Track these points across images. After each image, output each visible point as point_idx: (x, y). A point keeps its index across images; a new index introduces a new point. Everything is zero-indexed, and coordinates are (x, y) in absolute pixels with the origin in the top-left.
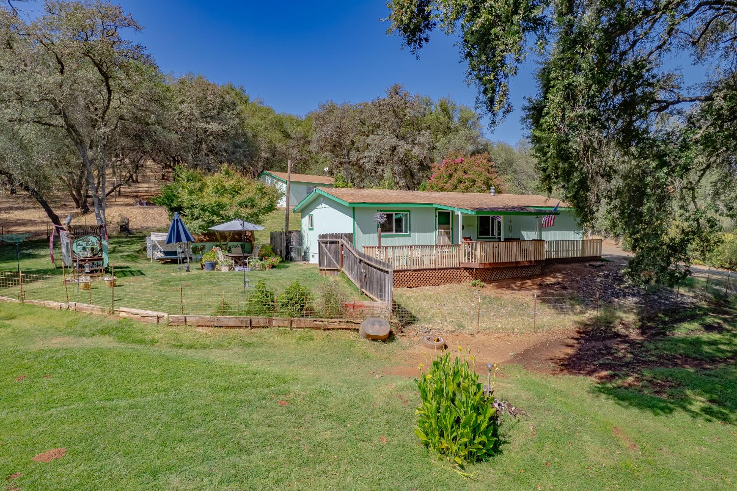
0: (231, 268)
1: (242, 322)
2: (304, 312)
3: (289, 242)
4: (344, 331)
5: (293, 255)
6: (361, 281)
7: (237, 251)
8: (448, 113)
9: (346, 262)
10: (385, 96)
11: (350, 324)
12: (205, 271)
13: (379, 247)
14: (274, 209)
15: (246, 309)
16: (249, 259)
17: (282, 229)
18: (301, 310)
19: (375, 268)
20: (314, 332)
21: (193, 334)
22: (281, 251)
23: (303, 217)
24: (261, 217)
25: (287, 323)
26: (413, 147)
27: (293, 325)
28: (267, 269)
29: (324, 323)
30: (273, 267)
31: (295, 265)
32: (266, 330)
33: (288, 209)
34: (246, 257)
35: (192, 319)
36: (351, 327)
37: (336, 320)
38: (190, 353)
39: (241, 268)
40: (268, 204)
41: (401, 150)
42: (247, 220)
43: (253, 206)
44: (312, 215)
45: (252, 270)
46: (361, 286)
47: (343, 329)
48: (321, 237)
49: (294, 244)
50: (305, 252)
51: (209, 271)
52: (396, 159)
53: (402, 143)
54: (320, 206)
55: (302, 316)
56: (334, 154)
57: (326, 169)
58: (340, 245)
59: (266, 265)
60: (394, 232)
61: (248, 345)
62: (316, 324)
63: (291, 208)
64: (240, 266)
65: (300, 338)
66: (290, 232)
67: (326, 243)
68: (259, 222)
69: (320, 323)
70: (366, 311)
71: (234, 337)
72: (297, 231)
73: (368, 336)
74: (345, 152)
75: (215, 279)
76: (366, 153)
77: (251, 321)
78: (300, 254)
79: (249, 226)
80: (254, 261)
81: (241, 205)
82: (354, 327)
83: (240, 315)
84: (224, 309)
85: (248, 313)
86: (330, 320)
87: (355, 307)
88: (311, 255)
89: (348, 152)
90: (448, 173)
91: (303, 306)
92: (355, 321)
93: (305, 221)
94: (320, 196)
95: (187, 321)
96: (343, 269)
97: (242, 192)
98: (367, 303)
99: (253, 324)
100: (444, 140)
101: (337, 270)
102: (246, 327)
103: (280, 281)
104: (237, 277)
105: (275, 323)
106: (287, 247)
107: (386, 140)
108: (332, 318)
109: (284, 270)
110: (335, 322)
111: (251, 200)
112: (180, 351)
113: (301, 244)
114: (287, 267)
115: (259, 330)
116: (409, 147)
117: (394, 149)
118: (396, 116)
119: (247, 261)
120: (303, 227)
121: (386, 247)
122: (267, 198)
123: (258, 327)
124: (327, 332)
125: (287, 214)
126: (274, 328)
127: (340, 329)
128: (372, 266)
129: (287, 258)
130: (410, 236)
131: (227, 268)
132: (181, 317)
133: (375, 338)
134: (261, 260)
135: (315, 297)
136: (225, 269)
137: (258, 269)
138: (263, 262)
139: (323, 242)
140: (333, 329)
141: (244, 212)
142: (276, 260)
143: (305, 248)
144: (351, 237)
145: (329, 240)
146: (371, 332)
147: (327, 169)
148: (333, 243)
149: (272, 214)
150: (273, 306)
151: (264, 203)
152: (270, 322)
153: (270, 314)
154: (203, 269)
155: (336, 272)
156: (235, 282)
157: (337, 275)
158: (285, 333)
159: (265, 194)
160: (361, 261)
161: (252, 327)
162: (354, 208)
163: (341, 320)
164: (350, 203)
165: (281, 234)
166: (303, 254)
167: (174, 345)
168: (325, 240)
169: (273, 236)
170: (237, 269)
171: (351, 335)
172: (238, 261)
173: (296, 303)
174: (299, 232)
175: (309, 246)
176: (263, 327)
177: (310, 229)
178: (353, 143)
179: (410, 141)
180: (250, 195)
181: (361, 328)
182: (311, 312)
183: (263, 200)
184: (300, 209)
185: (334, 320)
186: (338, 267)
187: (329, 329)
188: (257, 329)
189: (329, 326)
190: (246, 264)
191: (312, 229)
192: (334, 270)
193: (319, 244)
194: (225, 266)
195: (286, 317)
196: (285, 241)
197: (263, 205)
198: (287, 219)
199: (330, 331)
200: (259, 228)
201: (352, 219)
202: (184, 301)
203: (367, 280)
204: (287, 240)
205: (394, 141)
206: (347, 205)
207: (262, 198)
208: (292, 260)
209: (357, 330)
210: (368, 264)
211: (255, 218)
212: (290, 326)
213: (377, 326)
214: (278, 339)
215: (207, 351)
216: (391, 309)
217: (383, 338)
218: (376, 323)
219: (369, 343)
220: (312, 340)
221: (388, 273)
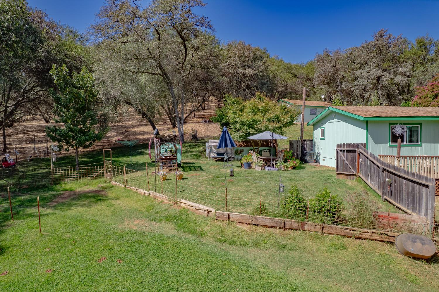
0: (263, 168)
1: (276, 223)
2: (335, 220)
3: (303, 148)
4: (376, 242)
5: (307, 158)
6: (384, 189)
7: (266, 155)
8: (426, 48)
9: (362, 167)
10: (372, 40)
11: (384, 236)
12: (243, 169)
13: (398, 157)
14: (293, 124)
15: (281, 212)
16: (276, 161)
17: (298, 138)
18: (334, 217)
19: (405, 179)
20: (346, 240)
21: (235, 229)
22: (297, 155)
23: (314, 130)
24: (284, 129)
25: (318, 228)
26: (395, 76)
27: (324, 231)
28: (290, 169)
29: (356, 232)
30: (294, 168)
31: (308, 166)
32: (299, 233)
33: (303, 123)
34: (273, 160)
35: (235, 217)
36: (385, 240)
37: (369, 231)
38: (232, 250)
39: (269, 168)
40: (289, 120)
41: (385, 79)
42: (274, 131)
43: (279, 122)
44: (324, 128)
45: (278, 170)
46: (384, 194)
47: (376, 240)
48: (339, 146)
49: (307, 149)
50: (317, 156)
51: (246, 170)
52: (380, 85)
53: (386, 73)
54: (332, 121)
55: (334, 223)
56: (330, 86)
57: (323, 97)
58: (357, 154)
59: (289, 166)
60: (405, 142)
61: (283, 247)
62: (347, 233)
63: (305, 123)
64: (269, 166)
65: (332, 245)
66: (304, 141)
67: (344, 151)
68: (282, 133)
69: (352, 231)
70: (401, 224)
71: (270, 237)
72: (309, 140)
73: (408, 254)
74: (338, 83)
75: (251, 176)
76: (356, 83)
77: (284, 223)
78: (312, 157)
79: (276, 136)
80: (280, 163)
81: (270, 120)
82: (388, 240)
83: (275, 216)
84: (261, 210)
85: (282, 215)
86: (362, 230)
87: (390, 219)
88: (321, 159)
89: (341, 83)
90: (434, 93)
91: (334, 214)
92: (389, 234)
93: (317, 133)
94: (332, 112)
95: (230, 217)
96: (359, 174)
97: (270, 111)
98: (401, 215)
99: (287, 226)
100: (422, 69)
101: (354, 175)
102: (280, 228)
103: (304, 182)
104: (268, 176)
105: (307, 227)
106: (302, 152)
107: (372, 73)
108: (364, 228)
109: (302, 170)
110: (367, 232)
111: (277, 117)
112: (224, 246)
113: (312, 150)
114: (304, 168)
115: (292, 232)
116: (392, 76)
117: (378, 78)
118: (380, 53)
119: (274, 163)
120: (315, 137)
121: (406, 157)
122: (289, 115)
123: (291, 229)
124: (359, 241)
125: (302, 127)
126: (306, 232)
127: (373, 240)
128: (400, 176)
129: (303, 160)
130: (421, 146)
131: (260, 168)
132: (226, 213)
133: (416, 256)
134: (285, 162)
135: (346, 206)
136: (258, 169)
137: (283, 169)
138: (286, 164)
139: (341, 151)
140: (365, 239)
141: (272, 126)
142: (296, 162)
143: (317, 153)
144: (365, 145)
145: (346, 149)
146: (412, 250)
147: (324, 96)
148: (350, 151)
149: (292, 127)
150: (305, 211)
151: (287, 119)
152: (303, 225)
153: (302, 219)
154: (242, 167)
155: (352, 177)
156: (267, 181)
157: (353, 179)
158: (316, 237)
159: (287, 113)
160: (384, 170)
161: (285, 228)
162: (367, 122)
163: (374, 231)
164: (365, 117)
165: (298, 142)
166: (315, 157)
167: (219, 239)
168: (342, 149)
169: (291, 143)
170: (267, 168)
171: (386, 248)
172: (268, 162)
173: (328, 211)
174: (312, 141)
175: (320, 151)
176: (296, 230)
177: (321, 139)
178: (344, 77)
179: (392, 71)
180: (276, 113)
181: (397, 241)
182: (343, 220)
183: (286, 117)
184: (312, 124)
185: (366, 230)
186: (355, 173)
187: (360, 238)
188: (290, 231)
189: (360, 236)
190: (273, 165)
191: (324, 139)
192: (350, 175)
193: (337, 152)
194: (259, 166)
195: (318, 222)
196: (300, 148)
197: (286, 121)
198: (302, 131)
199: (361, 240)
200: (284, 138)
201: (365, 131)
202: (228, 197)
203: (393, 189)
204: (302, 147)
205: (379, 72)
206: (362, 119)
207: (286, 115)
208: (306, 162)
209: (392, 243)
210: (395, 174)
211: (279, 130)
212: (321, 231)
213: (419, 244)
214: (310, 244)
215: (246, 249)
216: (431, 225)
217: (426, 258)
218: (418, 240)
219: (409, 261)
220: (345, 248)
221: (427, 187)
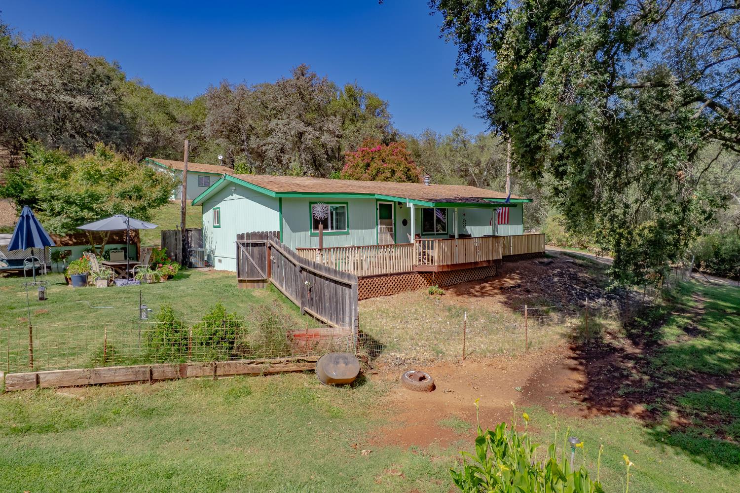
0: (111, 282)
1: (137, 373)
2: (234, 351)
3: (186, 243)
4: (293, 374)
5: (193, 260)
6: (303, 296)
7: (118, 258)
8: (356, 99)
9: (274, 268)
10: (291, 78)
11: (302, 364)
12: (71, 287)
13: (320, 250)
14: (167, 202)
15: (144, 354)
16: (136, 268)
17: (177, 226)
18: (231, 348)
19: (327, 279)
20: (251, 380)
21: (52, 402)
22: (176, 255)
23: (204, 212)
24: (151, 211)
25: (208, 370)
26: (322, 134)
27: (218, 373)
28: (162, 280)
29: (264, 365)
30: (170, 277)
31: (196, 273)
32: (176, 383)
33: (185, 202)
34: (132, 266)
35: (49, 377)
36: (303, 368)
37: (282, 360)
38: (46, 442)
39: (125, 281)
40: (160, 195)
41: (309, 137)
42: (131, 215)
43: (140, 198)
44: (219, 208)
45: (141, 283)
46: (303, 304)
47: (292, 372)
48: (240, 237)
49: (193, 245)
50: (209, 256)
51: (77, 288)
52: (303, 146)
53: (310, 129)
54: (229, 198)
55: (232, 357)
56: (230, 141)
57: (220, 157)
58: (266, 248)
59: (161, 275)
60: (330, 229)
61: (149, 413)
62: (253, 369)
63: (189, 201)
64: (124, 278)
65: (230, 393)
66: (187, 231)
67: (248, 245)
68: (148, 219)
69: (259, 365)
70: (322, 342)
71: (125, 401)
72: (196, 229)
73: (330, 381)
74: (244, 137)
75: (87, 299)
76: (269, 139)
77: (151, 372)
78: (202, 258)
79: (136, 224)
80: (144, 271)
81: (124, 195)
82: (308, 368)
83: (135, 363)
84: (107, 356)
85: (147, 359)
86: (273, 360)
87: (308, 337)
88: (216, 260)
89: (248, 138)
90: (365, 163)
91: (232, 343)
92: (309, 359)
93: (208, 218)
94: (231, 184)
95: (41, 380)
96: (271, 279)
97: (124, 179)
98: (323, 331)
99: (155, 376)
100: (352, 128)
101: (263, 281)
102: (144, 382)
103: (185, 299)
104: (121, 295)
105: (189, 372)
106: (184, 250)
107: (291, 126)
108: (276, 357)
109: (184, 281)
110: (280, 363)
111: (138, 189)
112: (26, 439)
113: (202, 245)
114: (188, 276)
115: (165, 385)
116: (317, 134)
117: (301, 135)
118: (302, 99)
119: (133, 271)
120: (205, 223)
121: (329, 249)
122: (159, 187)
123: (164, 380)
124: (269, 378)
125: (184, 208)
126: (188, 380)
127: (287, 372)
128: (321, 276)
129: (186, 264)
130: (348, 233)
131: (105, 282)
132: (33, 375)
133: (340, 382)
134: (153, 268)
135: (250, 328)
136: (102, 284)
137: (149, 281)
138: (155, 272)
139: (243, 245)
140: (278, 373)
141: (127, 205)
142: (173, 268)
143: (208, 251)
144: (278, 235)
145: (250, 241)
146: (335, 375)
147: (222, 157)
148: (256, 245)
149: (164, 208)
150: (186, 345)
151: (156, 193)
152: (183, 370)
153: (182, 358)
154: (67, 283)
155: (261, 284)
156: (119, 304)
157: (263, 287)
158: (206, 385)
159: (155, 182)
160: (302, 269)
161: (153, 381)
162: (280, 199)
163: (289, 359)
164: (277, 193)
165: (176, 233)
166: (206, 258)
167: (14, 430)
168: (245, 241)
169: (165, 236)
170: (119, 282)
171: (305, 380)
172: (120, 271)
173: (222, 339)
174: (200, 231)
175: (213, 247)
176: (172, 380)
177: (215, 227)
178: (252, 128)
179: (318, 126)
180: (136, 183)
181: (318, 368)
182: (246, 350)
183: (154, 190)
184: (200, 202)
185: (278, 360)
186: (265, 277)
187: (271, 374)
188: (161, 384)
189: (271, 370)
190: (131, 276)
191: (219, 227)
192: (258, 281)
193: (238, 247)
194: (103, 279)
195: (208, 361)
196: (181, 243)
197: (154, 196)
198: (184, 214)
199: (272, 377)
200: (150, 226)
201: (278, 214)
202: (36, 343)
203: (313, 296)
204: (183, 241)
205: (301, 127)
206: (273, 195)
207: (153, 186)
208: (191, 266)
209: (312, 371)
210: (315, 274)
211: (142, 213)
212: (213, 373)
213: (342, 365)
214: (197, 398)
215: (77, 433)
216: (356, 337)
217: (350, 382)
218: (341, 360)
219: (332, 390)
220: (250, 393)
221: (350, 286)
